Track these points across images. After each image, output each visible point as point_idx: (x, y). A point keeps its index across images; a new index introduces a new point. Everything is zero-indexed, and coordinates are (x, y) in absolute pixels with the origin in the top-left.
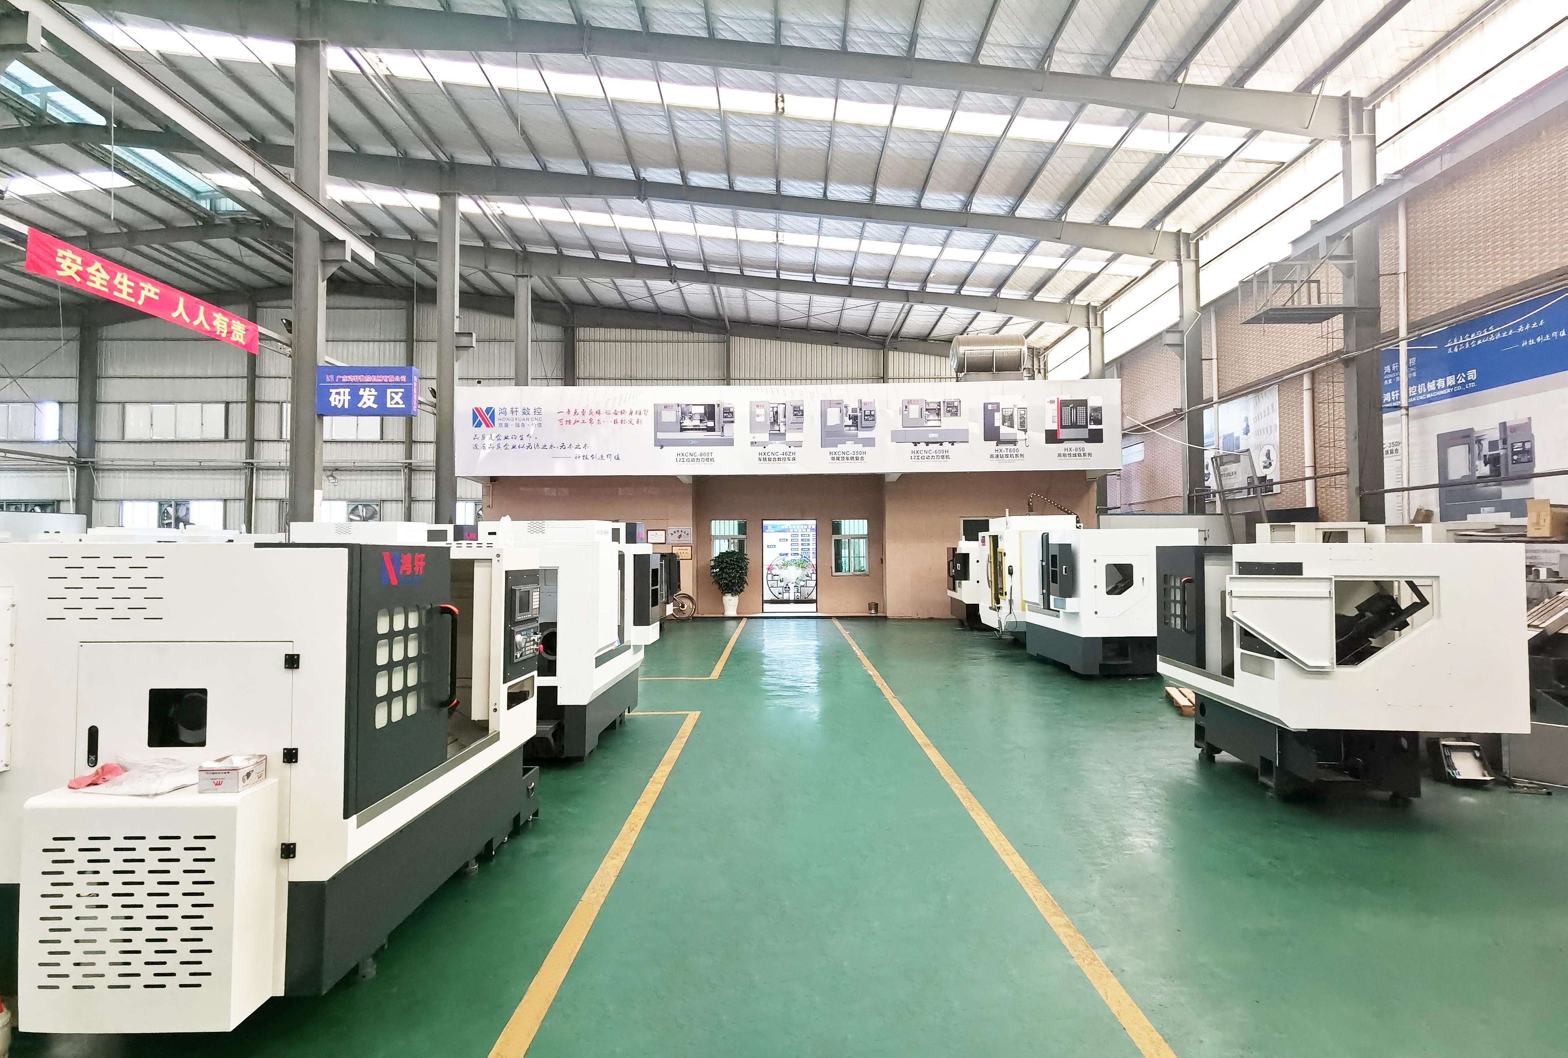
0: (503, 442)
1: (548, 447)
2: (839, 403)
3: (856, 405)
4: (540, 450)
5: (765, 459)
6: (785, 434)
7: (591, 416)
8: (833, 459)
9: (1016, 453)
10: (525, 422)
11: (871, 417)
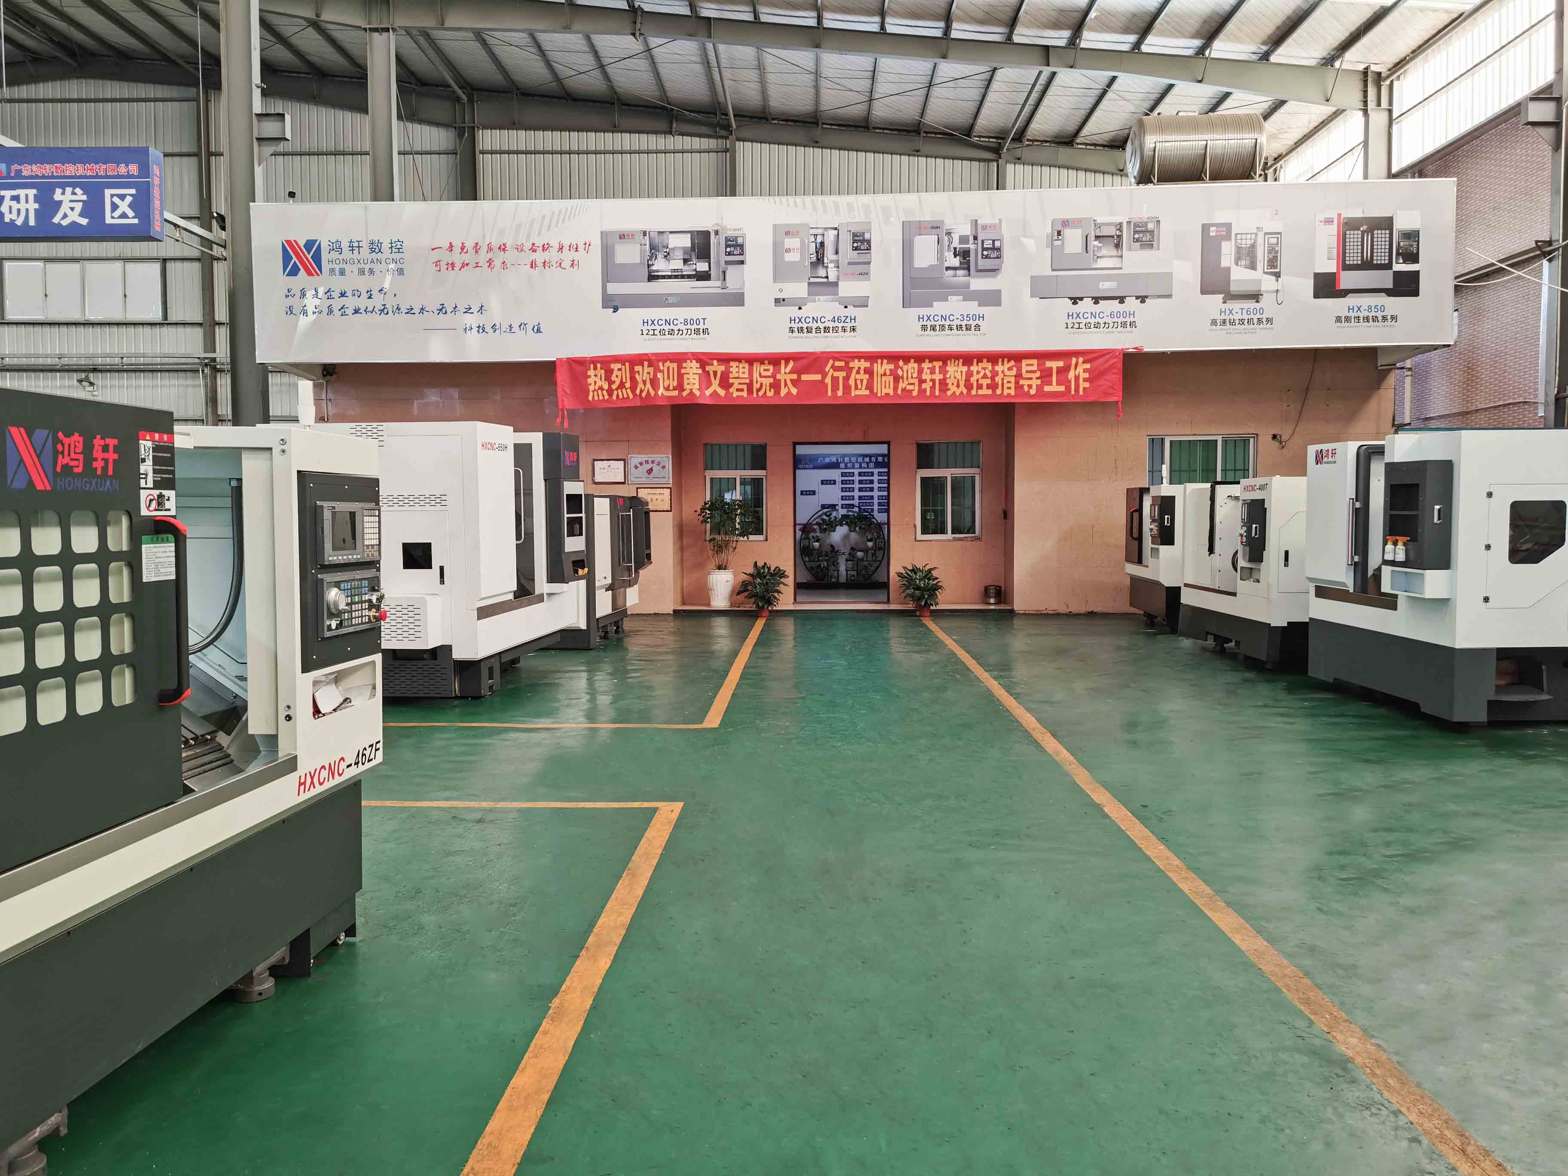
0: (337, 303)
1: (416, 311)
2: (935, 227)
3: (966, 230)
4: (403, 317)
5: (800, 330)
6: (835, 284)
7: (489, 256)
8: (924, 328)
9: (1258, 316)
10: (376, 267)
11: (995, 251)
